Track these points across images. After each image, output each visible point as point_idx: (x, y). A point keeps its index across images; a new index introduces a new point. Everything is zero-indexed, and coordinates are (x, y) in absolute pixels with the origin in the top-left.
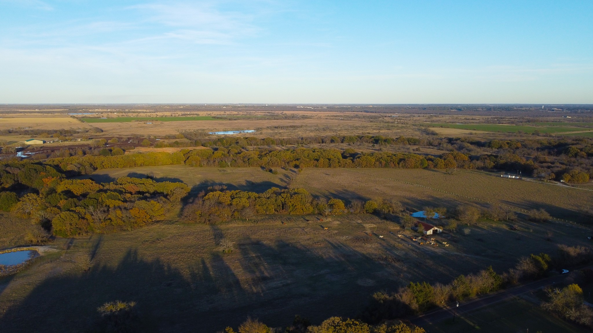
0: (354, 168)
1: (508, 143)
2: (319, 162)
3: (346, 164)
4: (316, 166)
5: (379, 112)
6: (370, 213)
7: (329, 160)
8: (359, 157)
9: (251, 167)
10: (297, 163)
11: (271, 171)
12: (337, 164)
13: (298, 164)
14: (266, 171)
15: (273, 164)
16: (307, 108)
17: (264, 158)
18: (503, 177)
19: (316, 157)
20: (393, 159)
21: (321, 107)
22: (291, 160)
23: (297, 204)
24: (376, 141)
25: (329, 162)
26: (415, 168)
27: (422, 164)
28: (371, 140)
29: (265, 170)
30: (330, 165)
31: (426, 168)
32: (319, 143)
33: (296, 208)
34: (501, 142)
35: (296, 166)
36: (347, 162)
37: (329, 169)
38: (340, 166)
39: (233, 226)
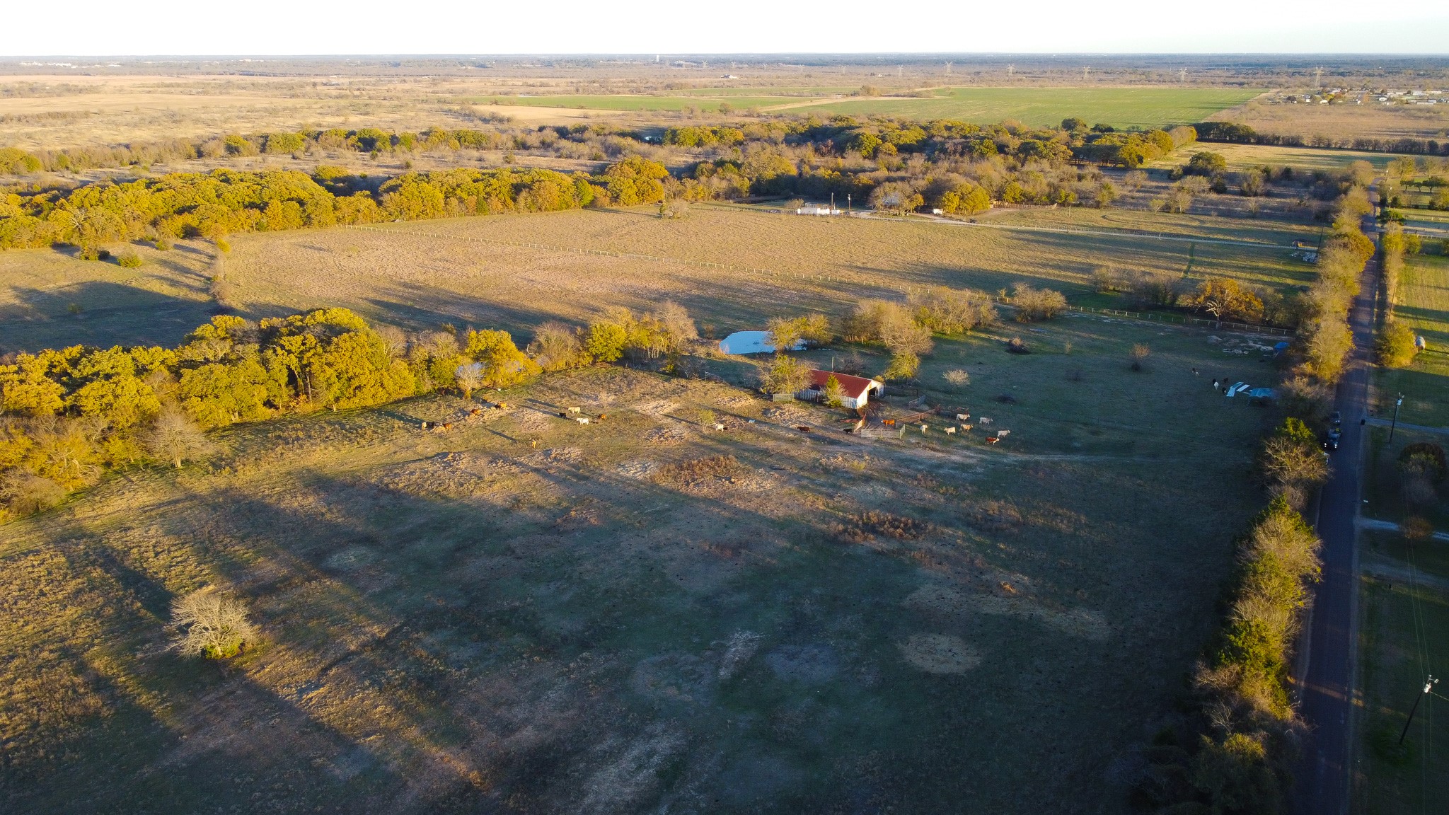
0: (386, 223)
1: (714, 132)
2: (269, 214)
3: (359, 211)
4: (259, 227)
5: (284, 75)
6: (610, 363)
7: (301, 203)
8: (393, 189)
9: (10, 249)
10: (190, 219)
11: (104, 256)
12: (332, 215)
13: (194, 224)
14: (87, 258)
15: (97, 231)
16: (55, 67)
17: (59, 216)
18: (801, 214)
19: (247, 199)
20: (494, 187)
21: (100, 64)
22: (161, 212)
23: (358, 370)
24: (368, 144)
25: (305, 211)
26: (561, 209)
27: (579, 195)
28: (350, 141)
29: (77, 254)
30: (308, 217)
31: (592, 205)
32: (189, 157)
33: (355, 383)
34: (698, 131)
35: (190, 233)
36: (362, 207)
37: (306, 231)
38: (339, 220)
39: (135, 504)
